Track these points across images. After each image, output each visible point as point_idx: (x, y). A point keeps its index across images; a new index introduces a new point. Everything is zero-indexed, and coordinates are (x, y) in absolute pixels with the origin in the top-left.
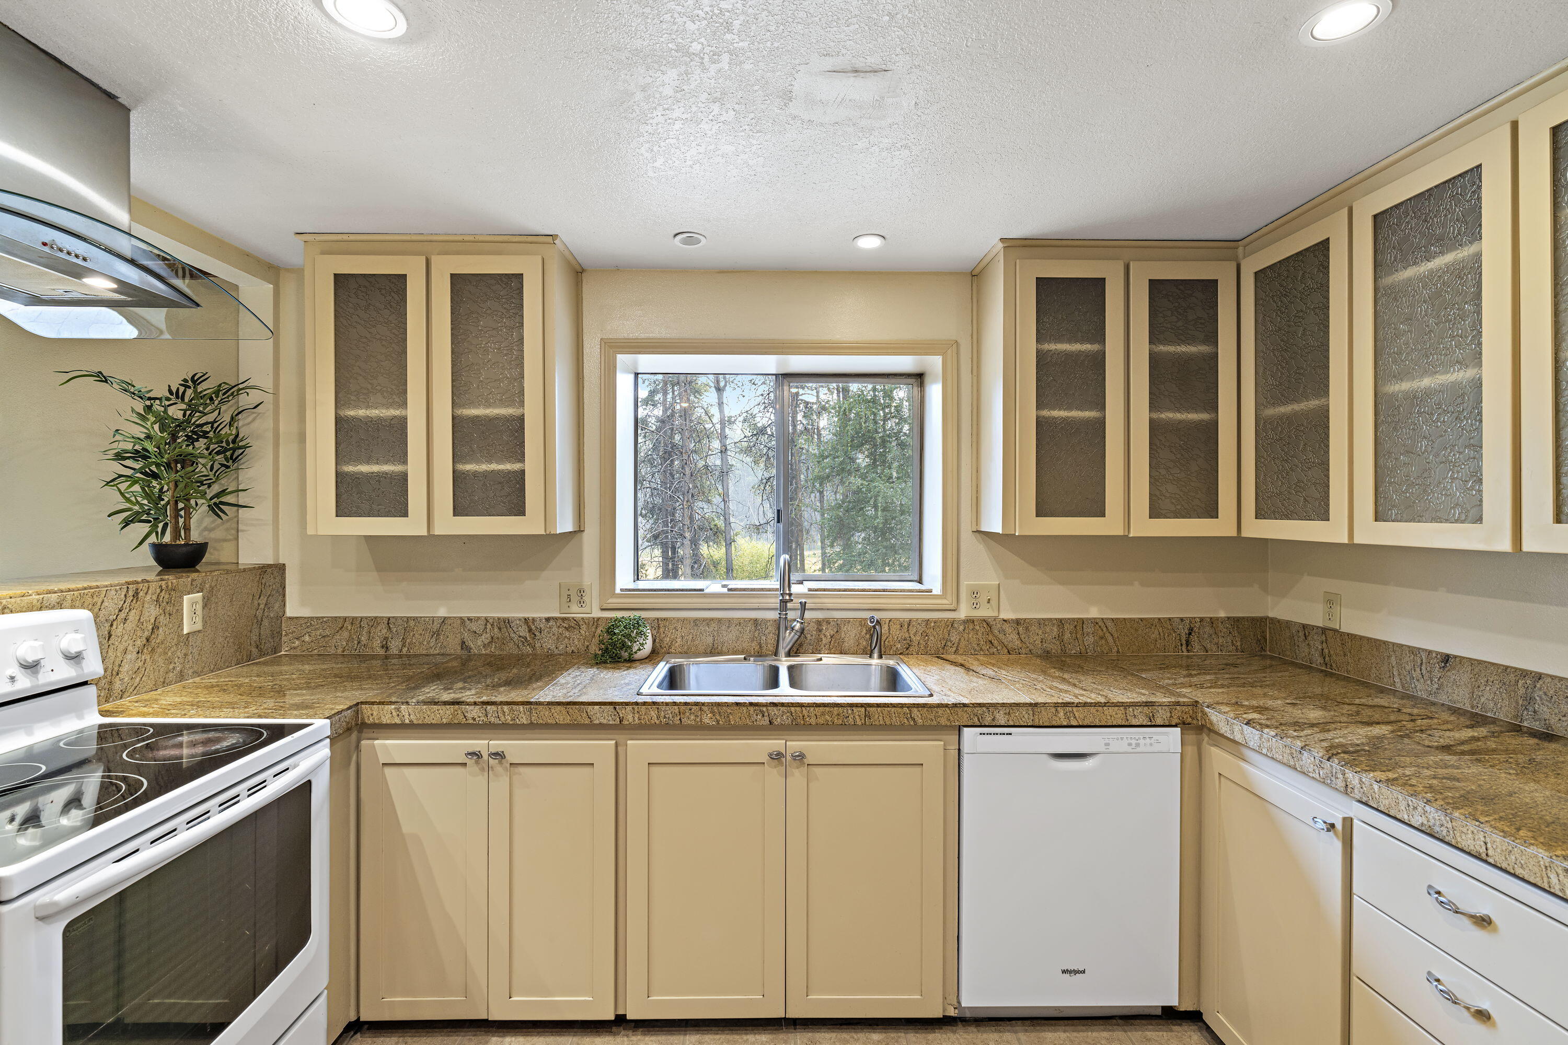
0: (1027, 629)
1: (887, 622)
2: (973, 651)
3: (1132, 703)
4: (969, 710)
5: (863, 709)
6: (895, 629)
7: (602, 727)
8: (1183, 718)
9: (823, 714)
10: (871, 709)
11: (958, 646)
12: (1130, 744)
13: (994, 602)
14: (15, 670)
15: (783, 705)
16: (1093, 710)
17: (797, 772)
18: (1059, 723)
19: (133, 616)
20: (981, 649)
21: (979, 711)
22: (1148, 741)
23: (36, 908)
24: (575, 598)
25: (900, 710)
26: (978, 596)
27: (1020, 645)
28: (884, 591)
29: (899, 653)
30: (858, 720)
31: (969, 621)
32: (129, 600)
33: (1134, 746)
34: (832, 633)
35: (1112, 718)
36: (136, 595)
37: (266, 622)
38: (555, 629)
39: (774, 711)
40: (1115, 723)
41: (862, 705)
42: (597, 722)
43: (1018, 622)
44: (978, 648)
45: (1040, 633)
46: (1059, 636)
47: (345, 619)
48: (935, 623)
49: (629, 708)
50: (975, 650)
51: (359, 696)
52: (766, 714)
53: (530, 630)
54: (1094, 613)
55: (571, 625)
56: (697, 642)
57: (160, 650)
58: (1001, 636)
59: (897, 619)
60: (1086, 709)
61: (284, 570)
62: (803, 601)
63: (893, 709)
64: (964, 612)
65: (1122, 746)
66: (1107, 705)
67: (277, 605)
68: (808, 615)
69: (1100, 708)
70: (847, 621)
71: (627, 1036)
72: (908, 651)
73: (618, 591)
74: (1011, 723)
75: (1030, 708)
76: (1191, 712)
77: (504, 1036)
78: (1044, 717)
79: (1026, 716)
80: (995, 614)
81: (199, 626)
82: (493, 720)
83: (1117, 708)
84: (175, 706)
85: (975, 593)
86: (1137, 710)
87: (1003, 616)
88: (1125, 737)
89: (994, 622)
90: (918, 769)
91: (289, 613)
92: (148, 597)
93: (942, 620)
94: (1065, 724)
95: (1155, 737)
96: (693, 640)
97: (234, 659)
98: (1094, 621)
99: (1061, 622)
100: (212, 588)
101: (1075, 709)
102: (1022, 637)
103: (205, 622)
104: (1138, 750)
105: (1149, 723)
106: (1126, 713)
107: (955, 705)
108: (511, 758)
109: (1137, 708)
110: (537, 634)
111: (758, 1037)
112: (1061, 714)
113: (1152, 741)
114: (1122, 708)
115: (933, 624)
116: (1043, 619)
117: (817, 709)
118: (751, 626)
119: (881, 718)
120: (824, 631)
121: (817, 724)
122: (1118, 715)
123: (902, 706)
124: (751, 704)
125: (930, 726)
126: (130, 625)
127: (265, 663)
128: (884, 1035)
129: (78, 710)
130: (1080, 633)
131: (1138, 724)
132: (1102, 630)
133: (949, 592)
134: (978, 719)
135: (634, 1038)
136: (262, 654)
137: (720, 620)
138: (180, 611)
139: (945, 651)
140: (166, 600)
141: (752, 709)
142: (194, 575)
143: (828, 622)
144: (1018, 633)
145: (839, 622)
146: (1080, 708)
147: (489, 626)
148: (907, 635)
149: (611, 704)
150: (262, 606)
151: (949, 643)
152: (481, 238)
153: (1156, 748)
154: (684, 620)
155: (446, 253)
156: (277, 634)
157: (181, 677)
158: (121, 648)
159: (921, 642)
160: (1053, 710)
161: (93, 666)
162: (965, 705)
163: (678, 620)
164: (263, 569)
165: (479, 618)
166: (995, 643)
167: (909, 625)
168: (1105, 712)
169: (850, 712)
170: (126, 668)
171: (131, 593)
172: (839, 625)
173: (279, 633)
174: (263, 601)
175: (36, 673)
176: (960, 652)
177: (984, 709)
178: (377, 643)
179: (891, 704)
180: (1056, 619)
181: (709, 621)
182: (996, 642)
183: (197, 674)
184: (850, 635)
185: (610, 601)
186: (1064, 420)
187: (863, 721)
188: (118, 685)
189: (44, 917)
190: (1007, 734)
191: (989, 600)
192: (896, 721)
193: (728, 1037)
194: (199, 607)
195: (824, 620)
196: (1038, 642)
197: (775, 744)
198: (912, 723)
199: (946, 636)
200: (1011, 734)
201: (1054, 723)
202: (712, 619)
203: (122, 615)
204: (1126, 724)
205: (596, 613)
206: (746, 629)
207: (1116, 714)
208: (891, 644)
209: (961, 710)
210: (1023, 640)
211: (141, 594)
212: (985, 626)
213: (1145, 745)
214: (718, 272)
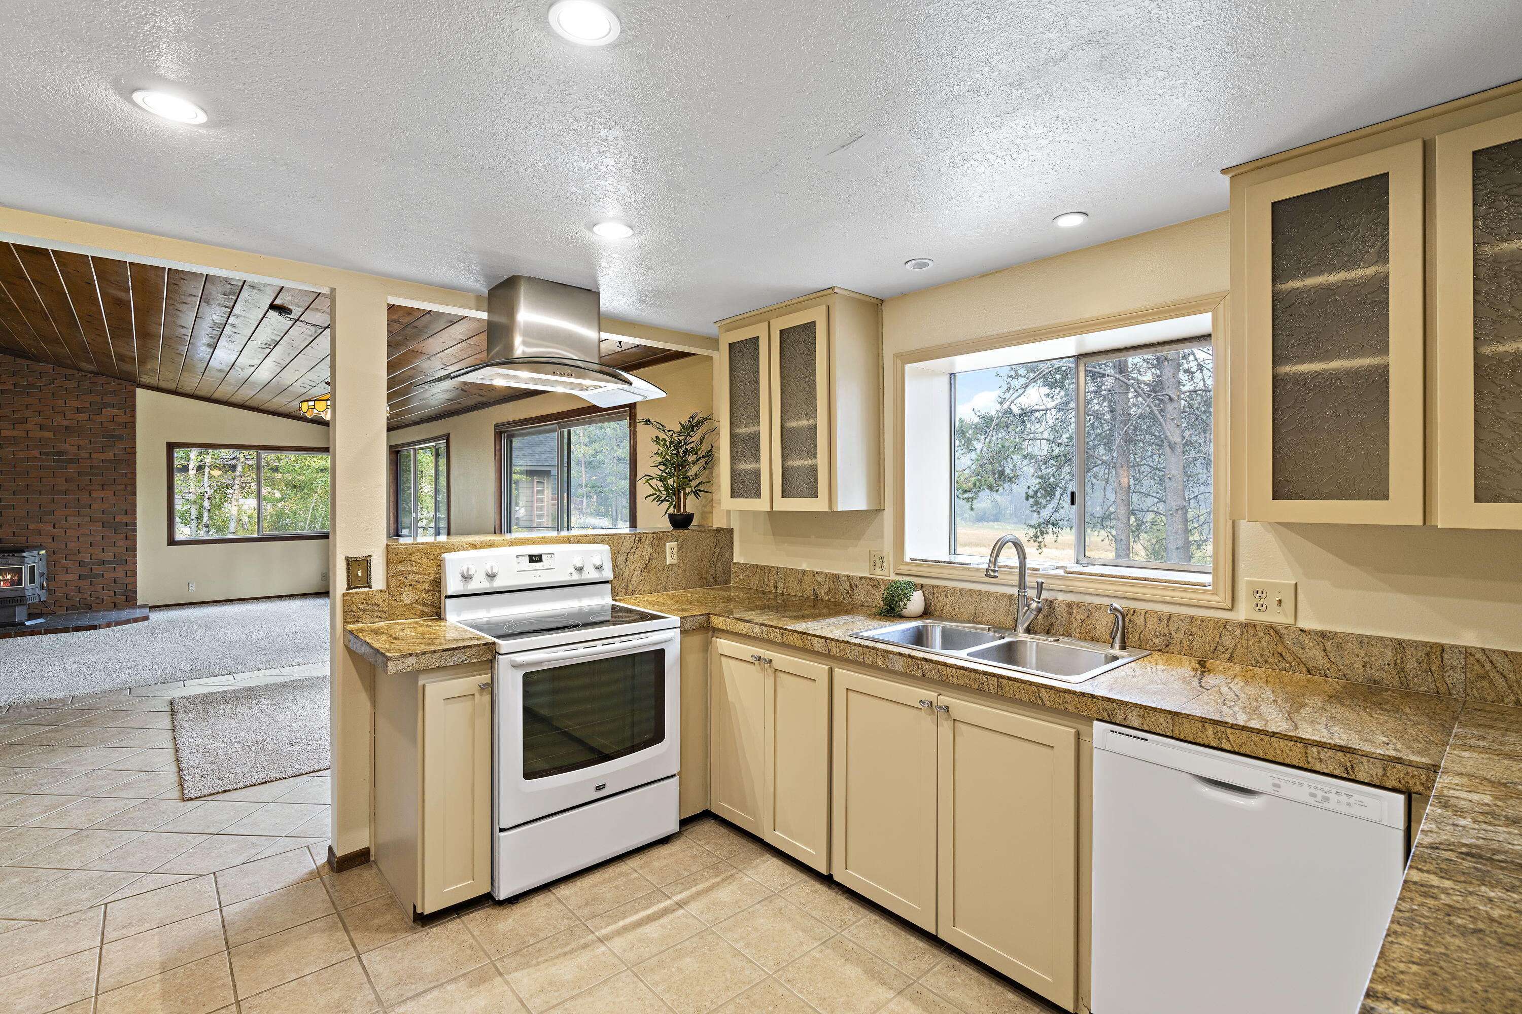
0: (1339, 646)
1: (1143, 613)
2: (1254, 662)
3: (1317, 741)
4: (1098, 702)
5: (996, 679)
6: (1152, 622)
7: (818, 653)
8: (1408, 783)
9: (963, 676)
10: (1003, 680)
11: (1232, 653)
12: (1313, 795)
13: (1288, 604)
14: (573, 570)
15: (932, 661)
16: (1254, 737)
17: (945, 723)
18: (1206, 742)
19: (638, 551)
20: (1266, 662)
21: (1110, 706)
22: (1344, 798)
23: (511, 661)
24: (878, 563)
25: (1029, 687)
26: (1263, 596)
27: (1327, 665)
28: (1145, 579)
29: (1158, 648)
30: (991, 688)
31: (1249, 625)
32: (636, 543)
33: (1319, 798)
34: (1083, 617)
35: (1285, 754)
36: (640, 540)
37: (719, 564)
38: (865, 586)
39: (926, 665)
40: (1287, 761)
41: (995, 675)
42: (816, 649)
43: (1324, 635)
44: (1261, 660)
45: (1362, 653)
46: (1396, 663)
47: (758, 566)
48: (1201, 621)
49: (834, 643)
50: (1258, 662)
51: (711, 609)
52: (920, 667)
53: (851, 585)
54: (1469, 639)
55: (874, 583)
56: (962, 610)
57: (653, 572)
58: (1296, 649)
59: (1155, 612)
60: (1245, 733)
61: (732, 532)
62: (1040, 580)
63: (1022, 685)
64: (1243, 613)
65: (1302, 794)
66: (1277, 735)
67: (727, 555)
68: (1045, 595)
69: (1266, 738)
70: (1098, 607)
71: (836, 893)
72: (1167, 649)
73: (907, 559)
74: (1146, 728)
75: (1169, 717)
76: (1424, 778)
77: (774, 857)
78: (1187, 730)
79: (1164, 724)
80: (1291, 621)
81: (675, 561)
82: (765, 636)
83: (1292, 743)
84: (650, 602)
85: (1259, 593)
86: (1326, 753)
87: (1301, 624)
88: (1306, 784)
89: (1286, 632)
90: (1048, 750)
91: (735, 560)
92: (647, 542)
93: (1210, 620)
94: (1214, 745)
95: (1357, 797)
96: (959, 608)
97: (698, 584)
98: (1468, 652)
99: (1399, 645)
100: (684, 540)
101: (1229, 731)
102: (1331, 655)
103: (679, 559)
104: (1326, 805)
105: (1346, 776)
106: (1306, 753)
107: (1083, 694)
108: (776, 664)
109: (1326, 750)
110: (855, 588)
111: (918, 941)
112: (1210, 732)
113: (1351, 800)
114: (1299, 745)
115: (1199, 623)
116: (1367, 636)
117: (958, 671)
118: (1006, 601)
119: (1011, 691)
120: (1074, 614)
121: (958, 684)
122: (1295, 753)
123: (1031, 684)
124: (910, 656)
125: (1058, 709)
126: (637, 556)
127: (718, 589)
128: (1020, 1000)
129: (601, 595)
130: (1438, 664)
131: (1325, 771)
132: (1483, 666)
133: (1221, 584)
134: (1108, 714)
135: (839, 897)
136: (717, 583)
137: (980, 592)
138: (664, 552)
139: (1215, 656)
140: (656, 545)
141: (910, 660)
142: (686, 531)
143: (1078, 606)
144: (1325, 650)
145: (1090, 607)
146: (1237, 731)
147: (827, 579)
148: (1166, 631)
149: (824, 637)
150: (717, 554)
151: (1220, 648)
152: (795, 301)
153: (1356, 811)
154: (953, 589)
155: (779, 316)
156: (727, 572)
157: (665, 589)
158: (632, 568)
159: (1184, 640)
160: (1200, 725)
161: (608, 574)
162: (1093, 696)
163: (948, 588)
164: (718, 531)
165: (822, 573)
166: (1288, 657)
167: (1169, 620)
168: (1273, 745)
169: (985, 679)
170: (635, 579)
171: (637, 539)
172: (1090, 610)
173: (729, 572)
174: (717, 550)
175: (581, 573)
176: (1235, 661)
177: (1115, 705)
178: (772, 584)
179: (1021, 680)
180: (1391, 639)
181: (972, 592)
182: (1288, 655)
183: (675, 589)
184: (1103, 624)
185: (900, 567)
186: (1317, 374)
187: (996, 690)
188: (630, 587)
189: (516, 666)
190: (1142, 739)
191: (1280, 601)
192: (1025, 697)
193: (897, 929)
194: (675, 551)
195: (1074, 604)
196: (1358, 666)
197: (929, 694)
198: (1040, 702)
199: (1217, 639)
200: (1147, 740)
201: (1199, 740)
202: (974, 591)
203: (633, 550)
204: (1306, 766)
205: (893, 577)
206: (1002, 603)
207: (1291, 750)
208: (1148, 637)
209: (1089, 700)
210: (1332, 659)
211: (643, 540)
212: (1272, 634)
213: (1339, 802)
214: (980, 277)
